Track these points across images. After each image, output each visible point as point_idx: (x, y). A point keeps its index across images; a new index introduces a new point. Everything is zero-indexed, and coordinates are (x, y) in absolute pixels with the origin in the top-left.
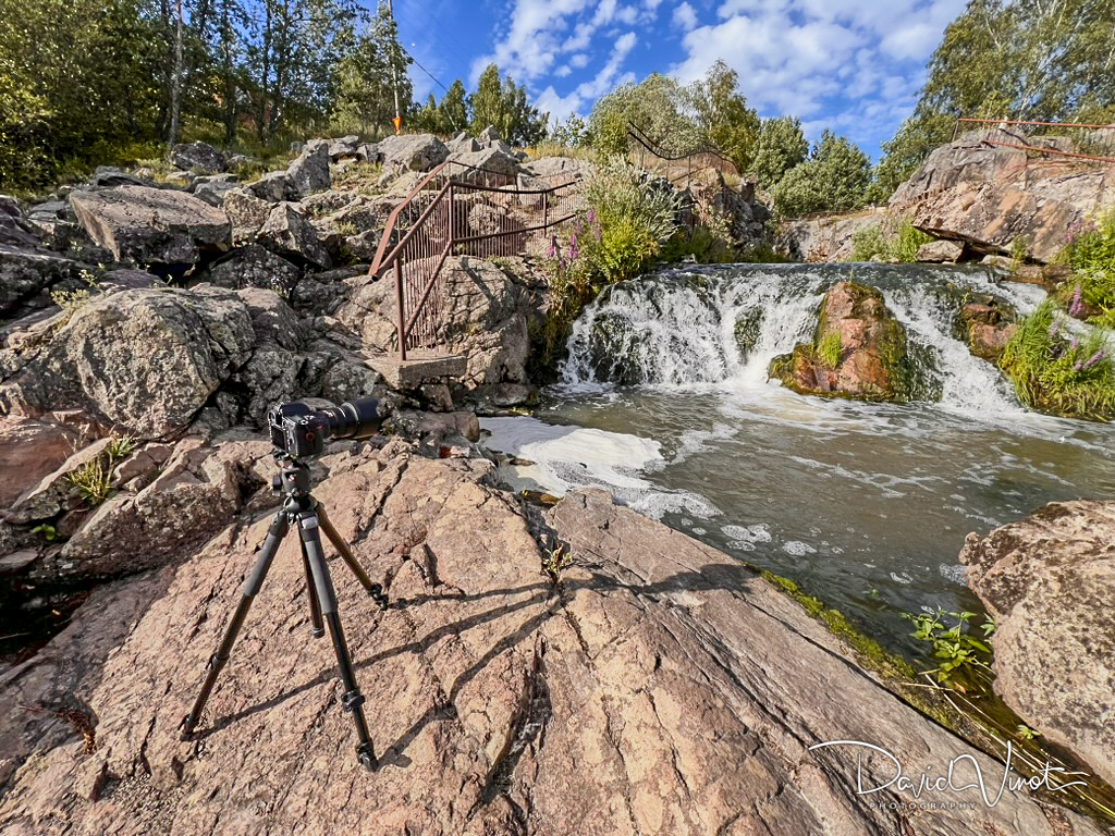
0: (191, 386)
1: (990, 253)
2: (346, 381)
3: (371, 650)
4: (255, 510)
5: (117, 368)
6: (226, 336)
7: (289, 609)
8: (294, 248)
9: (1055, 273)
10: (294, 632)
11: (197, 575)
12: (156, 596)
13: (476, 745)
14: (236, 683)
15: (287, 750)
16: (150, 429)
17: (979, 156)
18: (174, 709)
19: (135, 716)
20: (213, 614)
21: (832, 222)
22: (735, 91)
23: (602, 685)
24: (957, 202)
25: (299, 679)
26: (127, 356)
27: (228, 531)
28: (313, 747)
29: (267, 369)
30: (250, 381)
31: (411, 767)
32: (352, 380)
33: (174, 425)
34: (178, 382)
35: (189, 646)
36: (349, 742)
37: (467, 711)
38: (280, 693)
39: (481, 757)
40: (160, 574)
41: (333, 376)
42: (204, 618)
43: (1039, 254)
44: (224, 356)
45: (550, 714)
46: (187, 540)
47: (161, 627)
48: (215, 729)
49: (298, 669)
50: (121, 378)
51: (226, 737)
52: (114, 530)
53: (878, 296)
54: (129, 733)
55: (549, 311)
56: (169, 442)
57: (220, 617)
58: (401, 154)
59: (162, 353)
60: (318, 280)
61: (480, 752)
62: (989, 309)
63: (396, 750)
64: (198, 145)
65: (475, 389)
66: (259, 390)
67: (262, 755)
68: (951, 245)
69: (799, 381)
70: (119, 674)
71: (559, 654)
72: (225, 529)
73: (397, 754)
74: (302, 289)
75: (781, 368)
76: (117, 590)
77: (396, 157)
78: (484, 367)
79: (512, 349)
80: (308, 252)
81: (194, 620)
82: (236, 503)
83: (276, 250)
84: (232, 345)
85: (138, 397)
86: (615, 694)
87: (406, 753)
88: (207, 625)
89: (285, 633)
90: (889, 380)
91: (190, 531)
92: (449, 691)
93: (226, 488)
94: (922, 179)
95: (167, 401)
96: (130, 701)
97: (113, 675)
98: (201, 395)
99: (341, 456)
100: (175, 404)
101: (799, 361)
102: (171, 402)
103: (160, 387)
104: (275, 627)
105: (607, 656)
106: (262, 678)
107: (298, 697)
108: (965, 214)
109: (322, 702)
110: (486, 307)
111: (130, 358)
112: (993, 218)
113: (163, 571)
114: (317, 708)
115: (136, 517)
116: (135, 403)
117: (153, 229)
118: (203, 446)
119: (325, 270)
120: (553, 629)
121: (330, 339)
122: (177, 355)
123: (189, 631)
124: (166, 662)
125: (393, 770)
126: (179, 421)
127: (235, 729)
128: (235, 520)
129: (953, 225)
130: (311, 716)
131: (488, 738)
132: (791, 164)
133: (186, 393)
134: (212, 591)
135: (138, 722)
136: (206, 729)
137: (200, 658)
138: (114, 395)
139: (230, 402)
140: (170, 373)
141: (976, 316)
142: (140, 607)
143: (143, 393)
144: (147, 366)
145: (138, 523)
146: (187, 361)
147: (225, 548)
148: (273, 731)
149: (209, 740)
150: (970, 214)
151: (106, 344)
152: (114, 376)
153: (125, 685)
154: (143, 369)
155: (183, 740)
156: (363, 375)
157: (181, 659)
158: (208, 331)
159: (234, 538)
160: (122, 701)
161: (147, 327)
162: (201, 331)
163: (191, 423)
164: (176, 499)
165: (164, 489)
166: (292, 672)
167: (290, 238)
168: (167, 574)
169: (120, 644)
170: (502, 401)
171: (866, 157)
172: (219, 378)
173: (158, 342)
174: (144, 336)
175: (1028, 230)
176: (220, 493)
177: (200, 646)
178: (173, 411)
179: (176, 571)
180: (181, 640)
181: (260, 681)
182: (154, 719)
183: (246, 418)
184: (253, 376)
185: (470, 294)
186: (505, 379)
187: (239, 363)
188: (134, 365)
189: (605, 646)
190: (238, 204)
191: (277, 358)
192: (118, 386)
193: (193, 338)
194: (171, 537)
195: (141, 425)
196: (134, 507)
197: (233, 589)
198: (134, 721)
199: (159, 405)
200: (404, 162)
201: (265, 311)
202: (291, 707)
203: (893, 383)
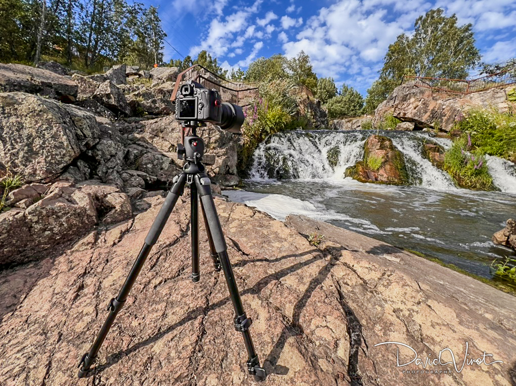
0: (64, 149)
1: (425, 127)
2: (152, 162)
3: (220, 295)
4: (108, 224)
5: (12, 133)
6: (85, 126)
7: (150, 274)
8: (113, 103)
9: (455, 133)
10: (158, 289)
11: (71, 262)
12: (40, 277)
13: (328, 351)
14: (120, 328)
15: (179, 373)
16: (34, 174)
17: (414, 90)
18: (67, 352)
19: (31, 362)
20: (89, 284)
21: (351, 120)
22: (308, 64)
23: (389, 302)
24: (411, 106)
25: (172, 319)
26: (20, 127)
27: (92, 234)
28: (200, 368)
29: (108, 150)
30: (97, 155)
31: (291, 374)
32: (155, 162)
33: (51, 173)
34: (55, 146)
35: (73, 306)
36: (229, 360)
37: (313, 327)
38: (159, 330)
39: (336, 359)
40: (42, 263)
41: (144, 159)
42: (81, 287)
43: (445, 127)
44: (83, 138)
45: (361, 326)
46: (62, 241)
47: (47, 295)
48: (108, 364)
49: (170, 312)
50: (15, 140)
51: (120, 369)
52: (8, 232)
53: (390, 140)
54: (27, 377)
55: (244, 144)
56: (46, 183)
57: (95, 285)
58: (161, 75)
59: (44, 127)
60: (126, 121)
61: (333, 356)
62: (435, 146)
63: (271, 362)
64: (52, 63)
65: (214, 176)
66: (102, 162)
67: (157, 380)
68: (410, 124)
69: (361, 177)
70: (14, 331)
71: (349, 287)
72: (89, 234)
73: (273, 365)
74: (117, 125)
75: (351, 172)
76: (7, 275)
77: (159, 76)
78: (218, 166)
79: (231, 158)
80: (121, 106)
81: (75, 288)
82: (96, 218)
83: (103, 103)
84: (88, 132)
85: (26, 153)
86: (402, 307)
87: (280, 362)
88: (86, 290)
89: (150, 290)
90: (400, 176)
91: (65, 235)
92: (291, 316)
93: (90, 208)
94: (392, 99)
95: (47, 157)
96: (26, 351)
97: (8, 333)
98: (70, 156)
99: (157, 198)
100: (52, 158)
101: (360, 168)
102: (50, 158)
103: (42, 147)
104: (142, 287)
105: (386, 284)
106: (141, 321)
107: (175, 332)
108: (415, 111)
109: (197, 333)
110: (218, 136)
111: (22, 128)
112: (426, 112)
113: (44, 261)
114: (194, 338)
115: (26, 223)
116: (24, 156)
117: (31, 83)
118: (71, 186)
119: (129, 117)
120: (339, 272)
121: (139, 145)
122: (55, 129)
123: (71, 296)
124: (56, 318)
125: (276, 378)
126: (54, 170)
127: (127, 362)
128: (95, 229)
129: (411, 115)
130: (191, 344)
131: (336, 345)
132: (331, 97)
133: (60, 153)
134: (86, 270)
135: (34, 367)
136: (100, 366)
137: (84, 313)
138: (9, 150)
139: (85, 167)
140: (50, 139)
141: (430, 149)
142: (28, 285)
143: (30, 150)
144: (34, 134)
145: (27, 227)
146: (62, 133)
147: (90, 245)
148: (161, 359)
149: (103, 375)
150: (417, 110)
151: (5, 118)
152: (10, 138)
153: (20, 339)
154: (31, 136)
155: (81, 376)
156: (162, 159)
157: (68, 315)
158: (73, 122)
159: (96, 239)
160: (19, 351)
161: (35, 110)
162: (69, 121)
163: (62, 173)
164: (56, 212)
165: (48, 205)
166: (164, 315)
167: (111, 98)
168: (47, 263)
169: (12, 310)
170: (227, 183)
171: (361, 95)
172: (80, 148)
173: (42, 120)
174: (33, 115)
175: (440, 118)
176: (86, 210)
177: (82, 305)
178: (51, 163)
179: (54, 261)
180: (66, 303)
181: (140, 324)
182: (50, 363)
183: (96, 177)
184: (100, 153)
185: (210, 130)
186: (228, 172)
187: (92, 144)
188: (25, 132)
189: (379, 279)
190: (80, 81)
191: (113, 145)
192: (12, 144)
193: (65, 123)
194: (51, 238)
195: (28, 171)
196: (24, 216)
197: (102, 267)
198: (31, 366)
199: (41, 159)
200: (163, 79)
201: (103, 124)
202: (172, 340)
203: (402, 177)
